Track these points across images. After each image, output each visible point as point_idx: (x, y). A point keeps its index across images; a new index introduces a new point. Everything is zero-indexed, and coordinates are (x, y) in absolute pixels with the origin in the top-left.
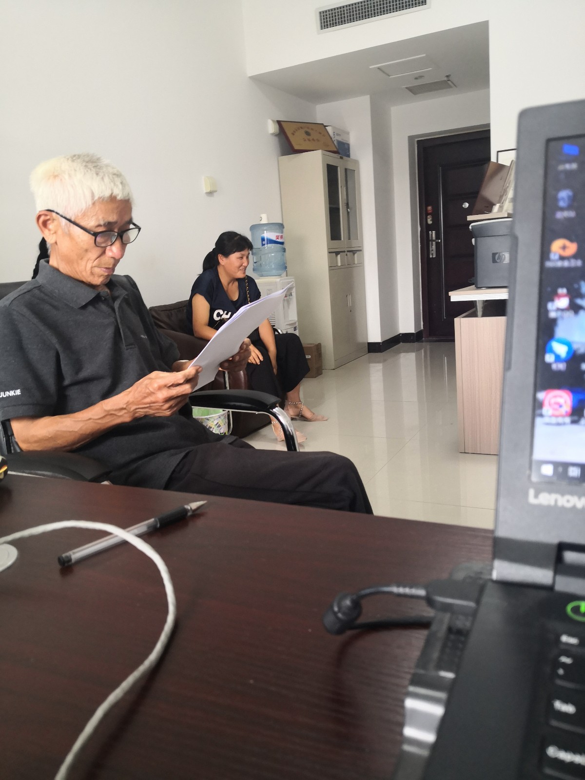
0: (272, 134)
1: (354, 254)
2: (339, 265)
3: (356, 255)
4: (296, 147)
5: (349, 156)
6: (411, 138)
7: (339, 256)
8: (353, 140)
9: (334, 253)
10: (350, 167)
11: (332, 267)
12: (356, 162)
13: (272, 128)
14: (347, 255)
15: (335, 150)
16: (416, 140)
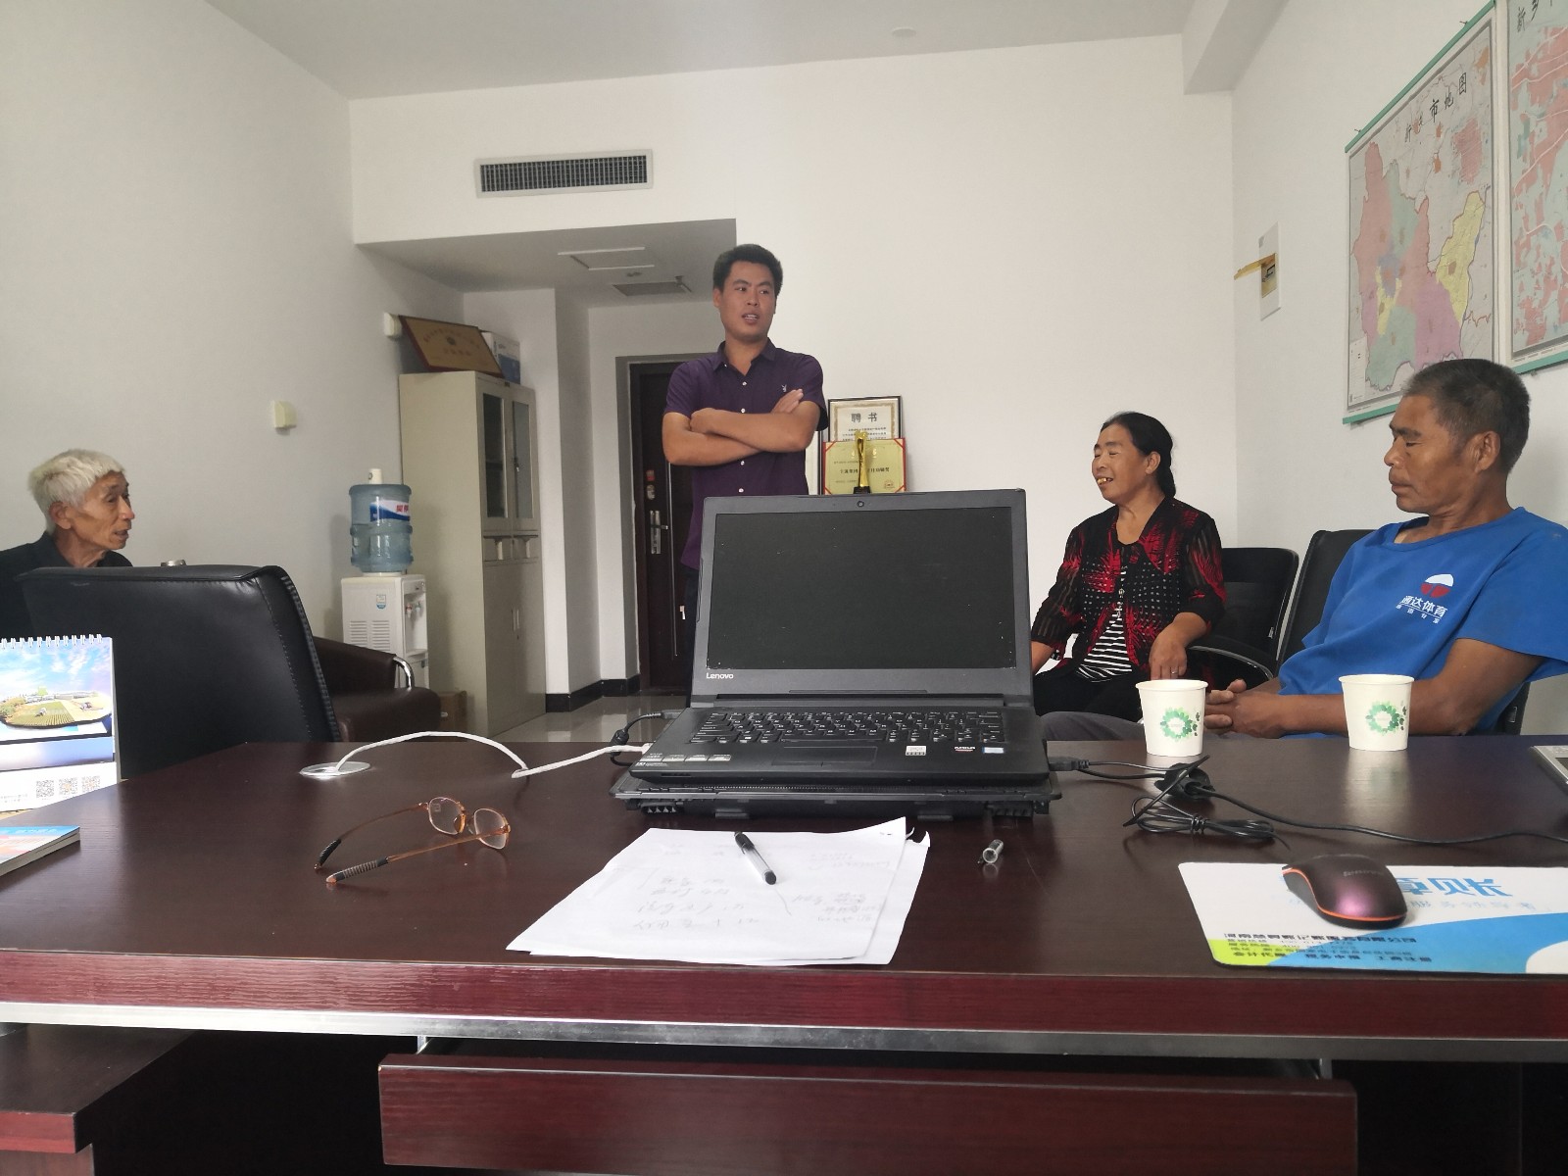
0: (390, 337)
1: (525, 541)
2: (501, 557)
3: (528, 544)
4: (432, 362)
5: (518, 381)
6: (620, 361)
7: (500, 544)
8: (525, 356)
9: (491, 538)
10: (521, 399)
11: (489, 562)
12: (531, 393)
13: (389, 327)
14: (513, 542)
15: (497, 371)
16: (629, 363)
